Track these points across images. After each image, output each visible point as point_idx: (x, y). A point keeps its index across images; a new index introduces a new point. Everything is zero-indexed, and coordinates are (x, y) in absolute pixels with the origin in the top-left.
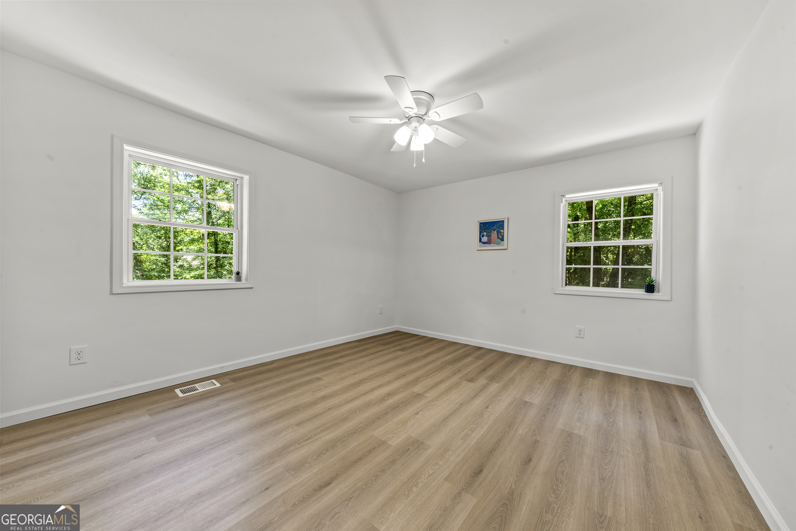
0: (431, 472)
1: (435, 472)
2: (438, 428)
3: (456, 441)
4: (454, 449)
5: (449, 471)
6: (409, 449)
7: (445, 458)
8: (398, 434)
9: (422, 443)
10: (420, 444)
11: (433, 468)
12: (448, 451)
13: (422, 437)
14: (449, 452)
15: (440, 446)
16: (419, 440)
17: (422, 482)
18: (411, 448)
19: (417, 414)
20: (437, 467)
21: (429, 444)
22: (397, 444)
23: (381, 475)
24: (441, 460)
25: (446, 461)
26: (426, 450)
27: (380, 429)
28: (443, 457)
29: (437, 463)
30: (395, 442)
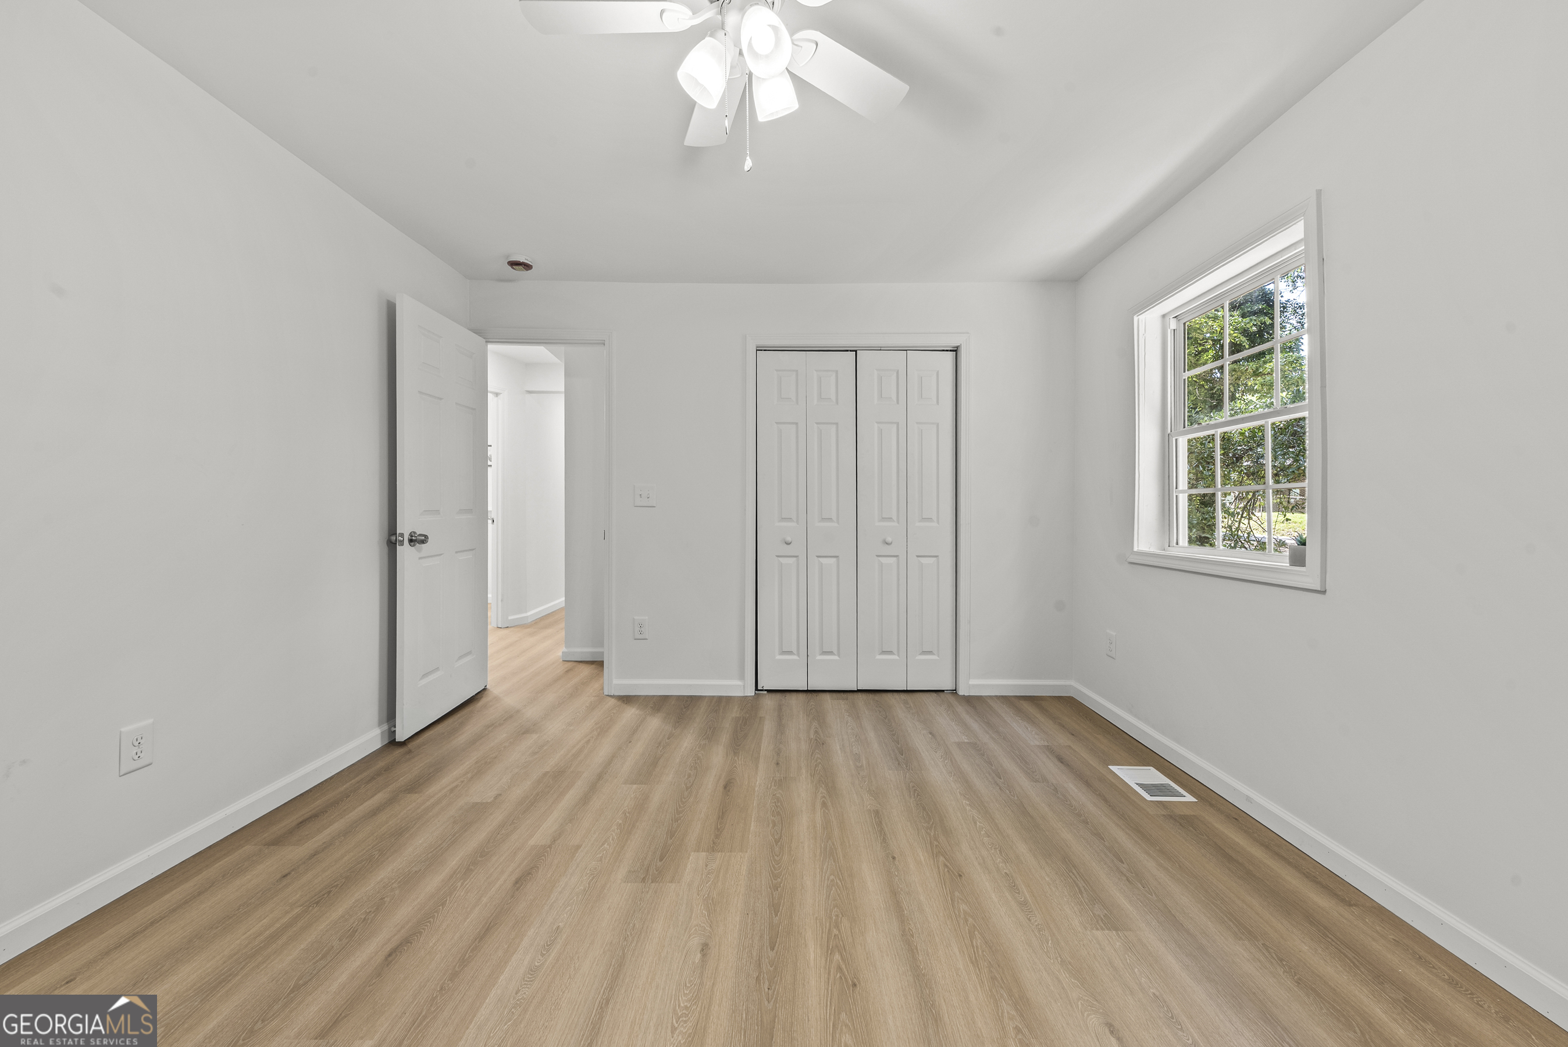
0: (606, 845)
1: (599, 849)
2: (626, 930)
3: (573, 918)
4: (575, 898)
5: (575, 859)
6: (661, 860)
7: (588, 874)
8: (702, 874)
9: (644, 880)
10: (646, 876)
11: (605, 852)
12: (585, 889)
13: (650, 892)
14: (583, 888)
15: (606, 891)
16: (652, 882)
17: (614, 831)
18: (659, 864)
19: (705, 948)
20: (598, 856)
21: (629, 884)
22: (689, 858)
23: (675, 816)
24: (595, 869)
25: (586, 870)
26: (629, 871)
27: (745, 868)
28: (593, 874)
29: (601, 860)
30: (694, 862)
